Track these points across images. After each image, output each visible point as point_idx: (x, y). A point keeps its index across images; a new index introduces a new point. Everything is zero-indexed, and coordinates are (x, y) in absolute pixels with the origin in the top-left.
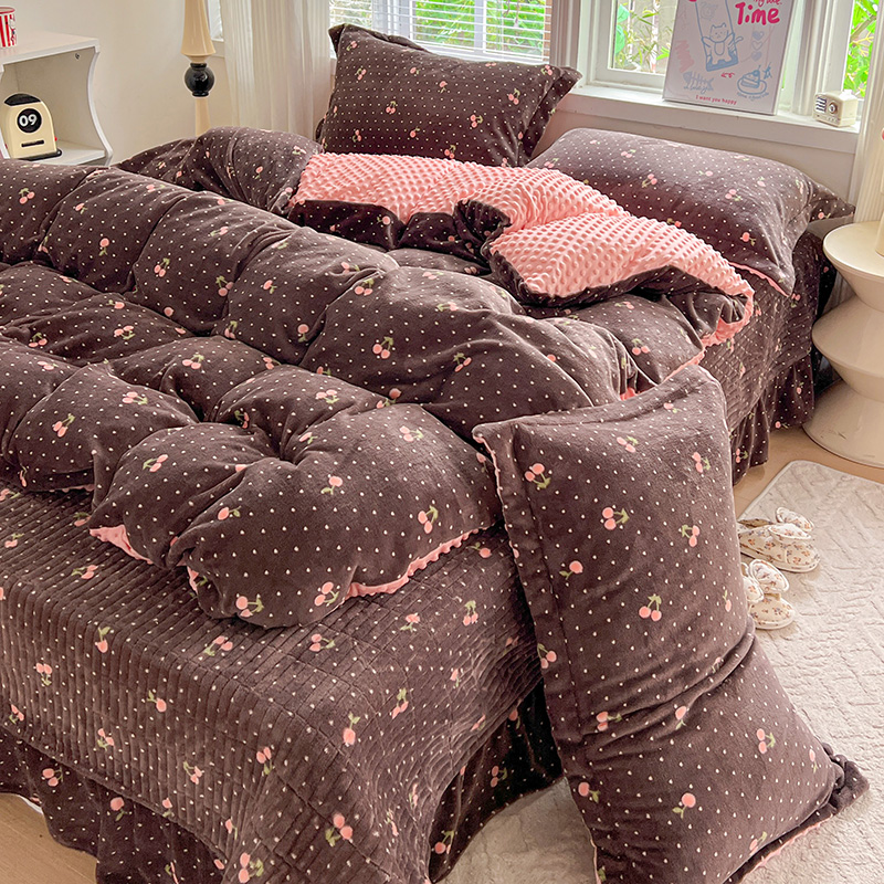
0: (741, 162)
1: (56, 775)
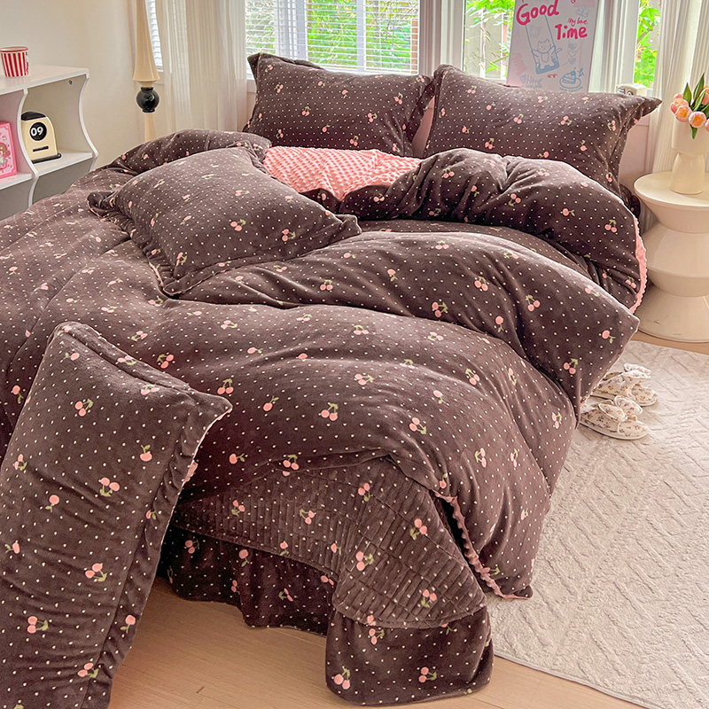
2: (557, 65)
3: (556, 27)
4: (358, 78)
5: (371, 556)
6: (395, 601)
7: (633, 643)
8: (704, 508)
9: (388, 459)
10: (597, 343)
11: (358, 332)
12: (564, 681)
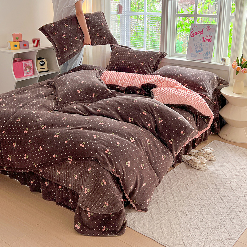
0: (201, 72)
1: (48, 183)
2: (202, 50)
3: (202, 38)
4: (140, 52)
5: (89, 189)
6: (96, 204)
7: (173, 229)
8: (216, 193)
9: (96, 160)
10: (179, 135)
11: (100, 124)
12: (146, 237)
